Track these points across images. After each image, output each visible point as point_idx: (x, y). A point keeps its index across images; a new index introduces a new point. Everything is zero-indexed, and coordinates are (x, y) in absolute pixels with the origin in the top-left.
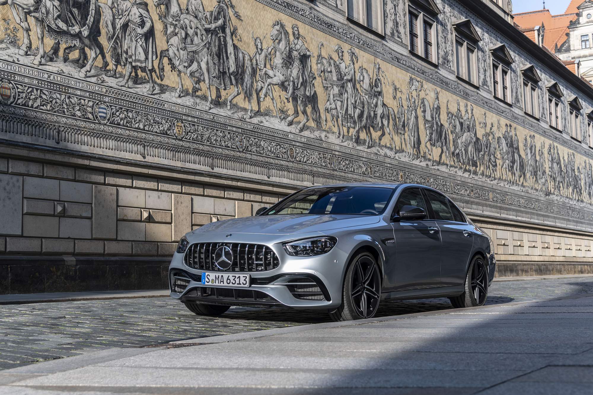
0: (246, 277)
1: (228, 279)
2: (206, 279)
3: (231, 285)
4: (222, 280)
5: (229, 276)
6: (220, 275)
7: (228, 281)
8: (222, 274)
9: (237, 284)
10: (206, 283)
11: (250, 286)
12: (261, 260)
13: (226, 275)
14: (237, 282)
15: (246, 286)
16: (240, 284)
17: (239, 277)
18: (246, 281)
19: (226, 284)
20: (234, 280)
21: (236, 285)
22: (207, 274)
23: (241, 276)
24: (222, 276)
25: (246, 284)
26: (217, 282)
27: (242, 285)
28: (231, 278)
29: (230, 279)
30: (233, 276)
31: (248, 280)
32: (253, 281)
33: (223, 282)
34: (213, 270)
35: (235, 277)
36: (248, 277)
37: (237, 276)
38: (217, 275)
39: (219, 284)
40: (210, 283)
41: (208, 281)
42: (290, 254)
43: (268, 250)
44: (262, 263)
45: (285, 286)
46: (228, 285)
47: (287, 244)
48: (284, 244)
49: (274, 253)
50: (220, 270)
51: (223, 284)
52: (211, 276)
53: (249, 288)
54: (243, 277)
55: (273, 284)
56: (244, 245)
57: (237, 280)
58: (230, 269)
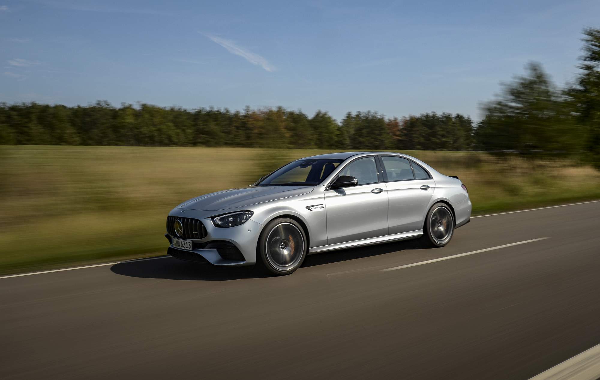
5: (182, 242)
6: (178, 240)
7: (182, 245)
8: (179, 240)
12: (197, 232)
13: (181, 241)
14: (186, 246)
15: (190, 249)
16: (187, 248)
17: (187, 243)
21: (185, 248)
22: (173, 239)
23: (188, 242)
24: (179, 241)
26: (177, 245)
27: (189, 249)
28: (183, 243)
30: (184, 242)
31: (191, 245)
32: (196, 246)
33: (179, 245)
34: (176, 236)
36: (191, 243)
37: (186, 241)
38: (177, 240)
39: (178, 247)
40: (174, 246)
41: (174, 244)
42: (217, 225)
43: (201, 223)
44: (197, 233)
45: (216, 250)
46: (182, 248)
47: (216, 218)
48: (213, 218)
49: (204, 226)
50: (179, 238)
51: (180, 247)
52: (175, 240)
53: (192, 250)
54: (189, 242)
55: (207, 248)
56: (188, 219)
57: (185, 244)
58: (182, 236)
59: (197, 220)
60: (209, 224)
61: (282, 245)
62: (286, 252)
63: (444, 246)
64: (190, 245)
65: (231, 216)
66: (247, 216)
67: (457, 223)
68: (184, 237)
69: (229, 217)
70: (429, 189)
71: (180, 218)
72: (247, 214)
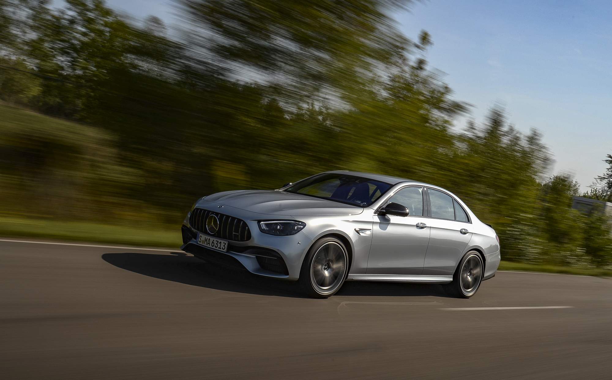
0: (225, 243)
1: (213, 242)
2: (199, 239)
3: (214, 247)
4: (209, 243)
5: (214, 240)
6: (208, 238)
7: (213, 244)
8: (210, 238)
9: (219, 248)
10: (199, 243)
11: (227, 252)
12: (238, 232)
13: (212, 239)
14: (219, 246)
15: (224, 251)
16: (220, 248)
17: (220, 243)
18: (225, 247)
19: (211, 246)
20: (217, 244)
21: (217, 248)
22: (200, 235)
23: (222, 242)
24: (209, 239)
25: (224, 249)
26: (205, 243)
27: (222, 250)
29: (214, 243)
30: (216, 241)
31: (226, 246)
32: (231, 248)
33: (209, 244)
34: (206, 233)
35: (218, 241)
36: (227, 244)
37: (219, 241)
38: (207, 237)
39: (206, 246)
40: (201, 243)
41: (200, 241)
42: (262, 231)
43: (245, 225)
44: (238, 234)
45: (255, 256)
46: (212, 247)
47: (262, 222)
48: (259, 221)
49: (248, 228)
50: (209, 234)
51: (209, 245)
52: (202, 237)
53: (226, 252)
54: (224, 243)
55: (245, 254)
56: (228, 217)
57: (219, 245)
58: (215, 234)
59: (239, 220)
60: (254, 228)
61: (325, 266)
62: (326, 273)
63: (468, 298)
64: (224, 246)
65: (280, 223)
66: (299, 226)
67: (485, 276)
68: (218, 235)
69: (277, 224)
70: (467, 234)
71: (217, 214)
72: (299, 225)
